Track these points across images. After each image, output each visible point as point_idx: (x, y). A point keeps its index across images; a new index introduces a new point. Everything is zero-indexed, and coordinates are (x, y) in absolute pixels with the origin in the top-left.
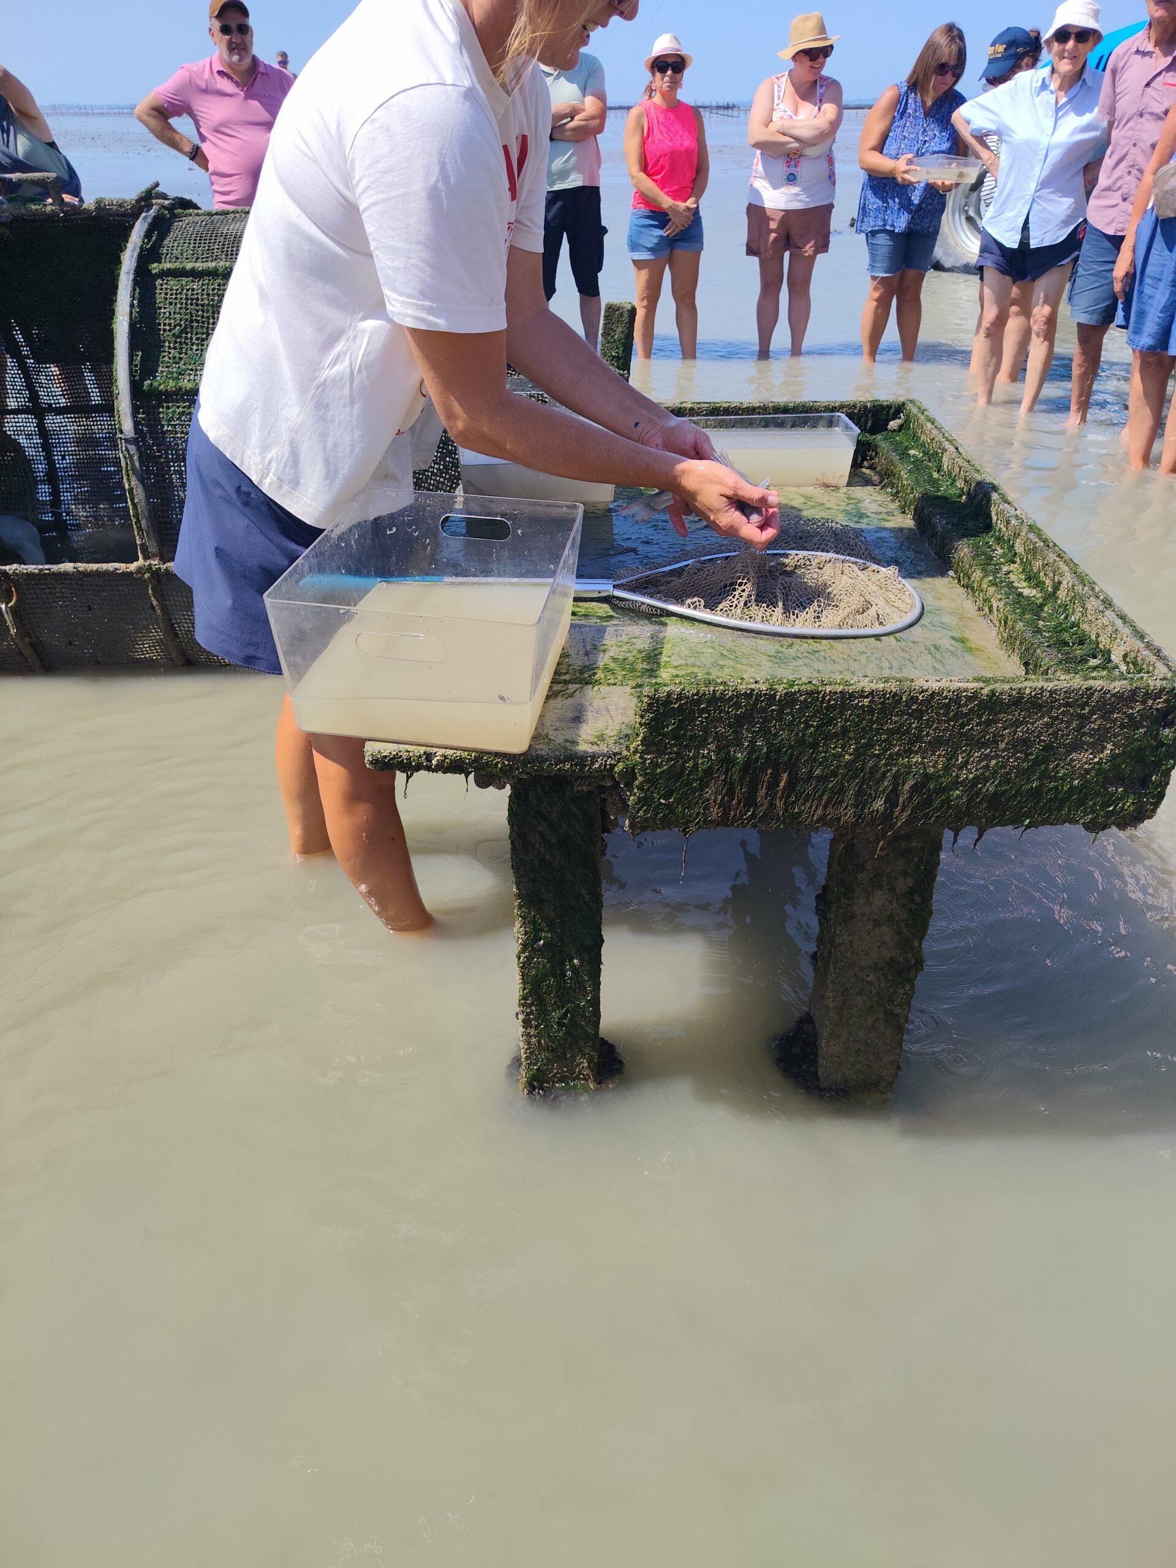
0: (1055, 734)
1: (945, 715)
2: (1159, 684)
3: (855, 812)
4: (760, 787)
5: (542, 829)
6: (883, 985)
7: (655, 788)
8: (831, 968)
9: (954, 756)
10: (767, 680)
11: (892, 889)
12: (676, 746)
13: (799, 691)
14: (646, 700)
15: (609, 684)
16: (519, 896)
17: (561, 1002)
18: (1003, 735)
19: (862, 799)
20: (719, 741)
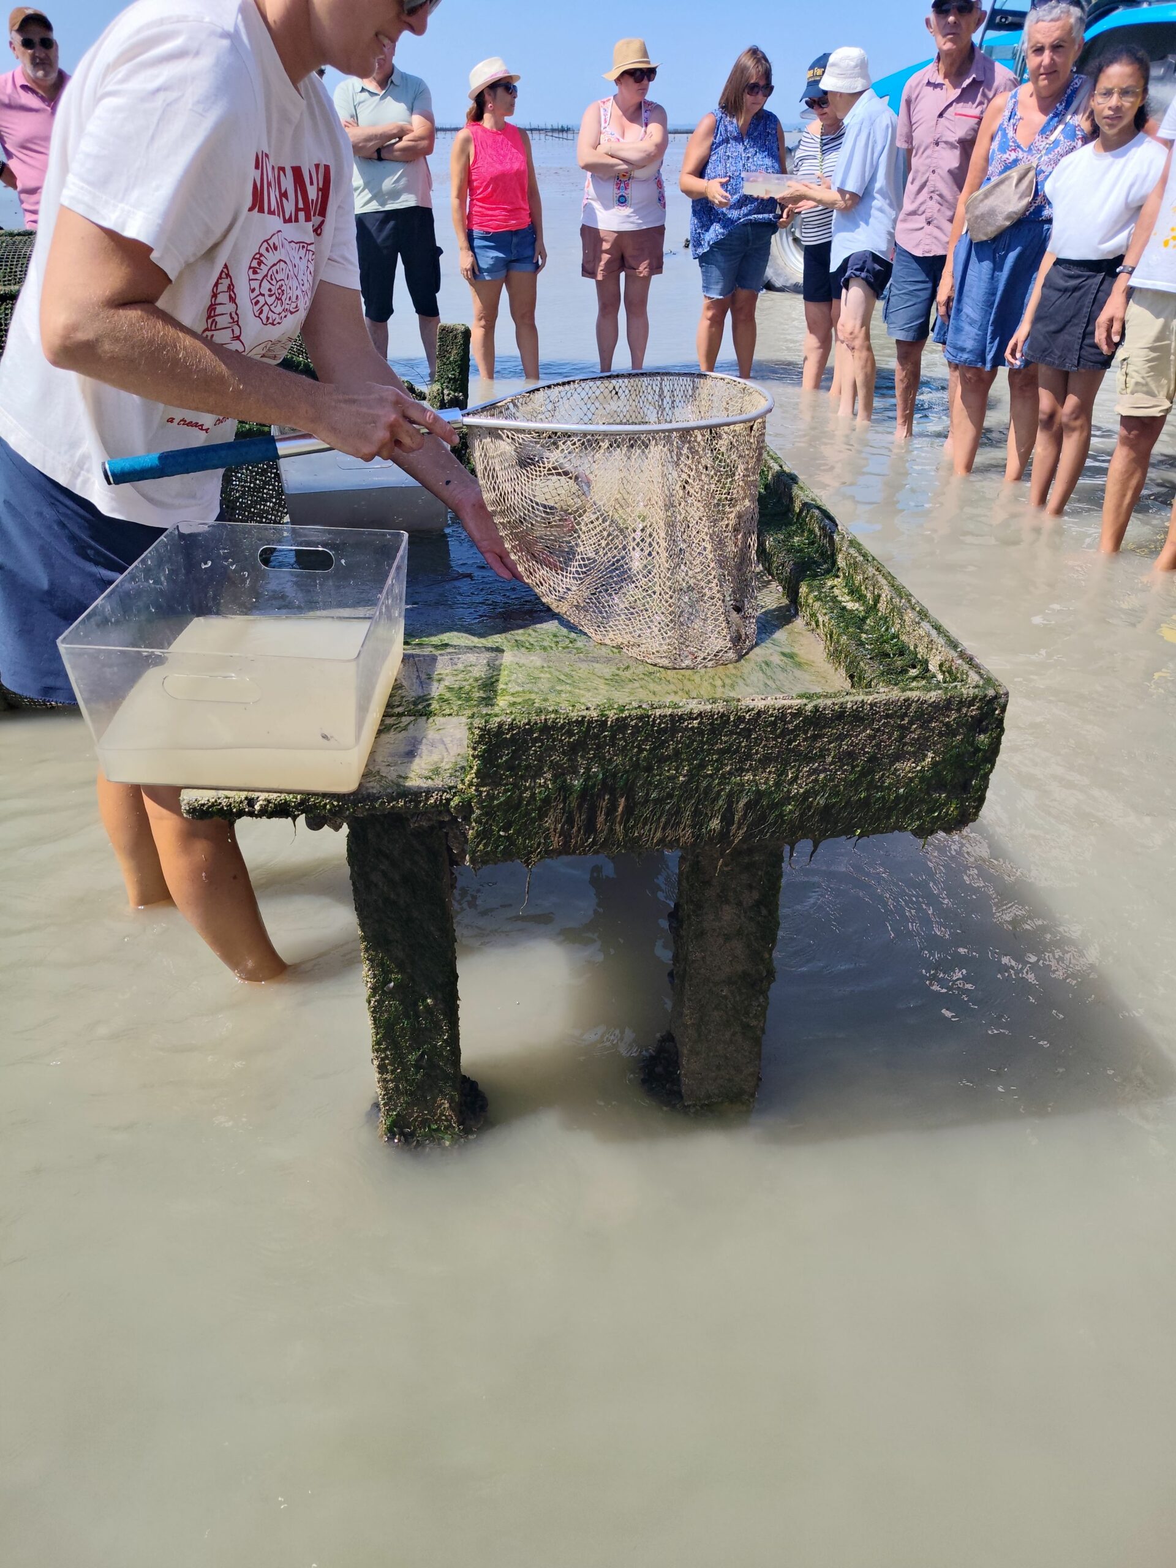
0: (878, 745)
1: (771, 732)
2: (972, 692)
3: (693, 833)
4: (599, 812)
5: (383, 868)
6: (738, 998)
7: (494, 821)
8: (687, 985)
9: (784, 772)
10: (598, 706)
11: (739, 904)
12: (511, 776)
13: (630, 716)
14: (477, 731)
15: (444, 715)
16: (364, 938)
17: (416, 1044)
18: (829, 749)
19: (699, 819)
20: (554, 769)
